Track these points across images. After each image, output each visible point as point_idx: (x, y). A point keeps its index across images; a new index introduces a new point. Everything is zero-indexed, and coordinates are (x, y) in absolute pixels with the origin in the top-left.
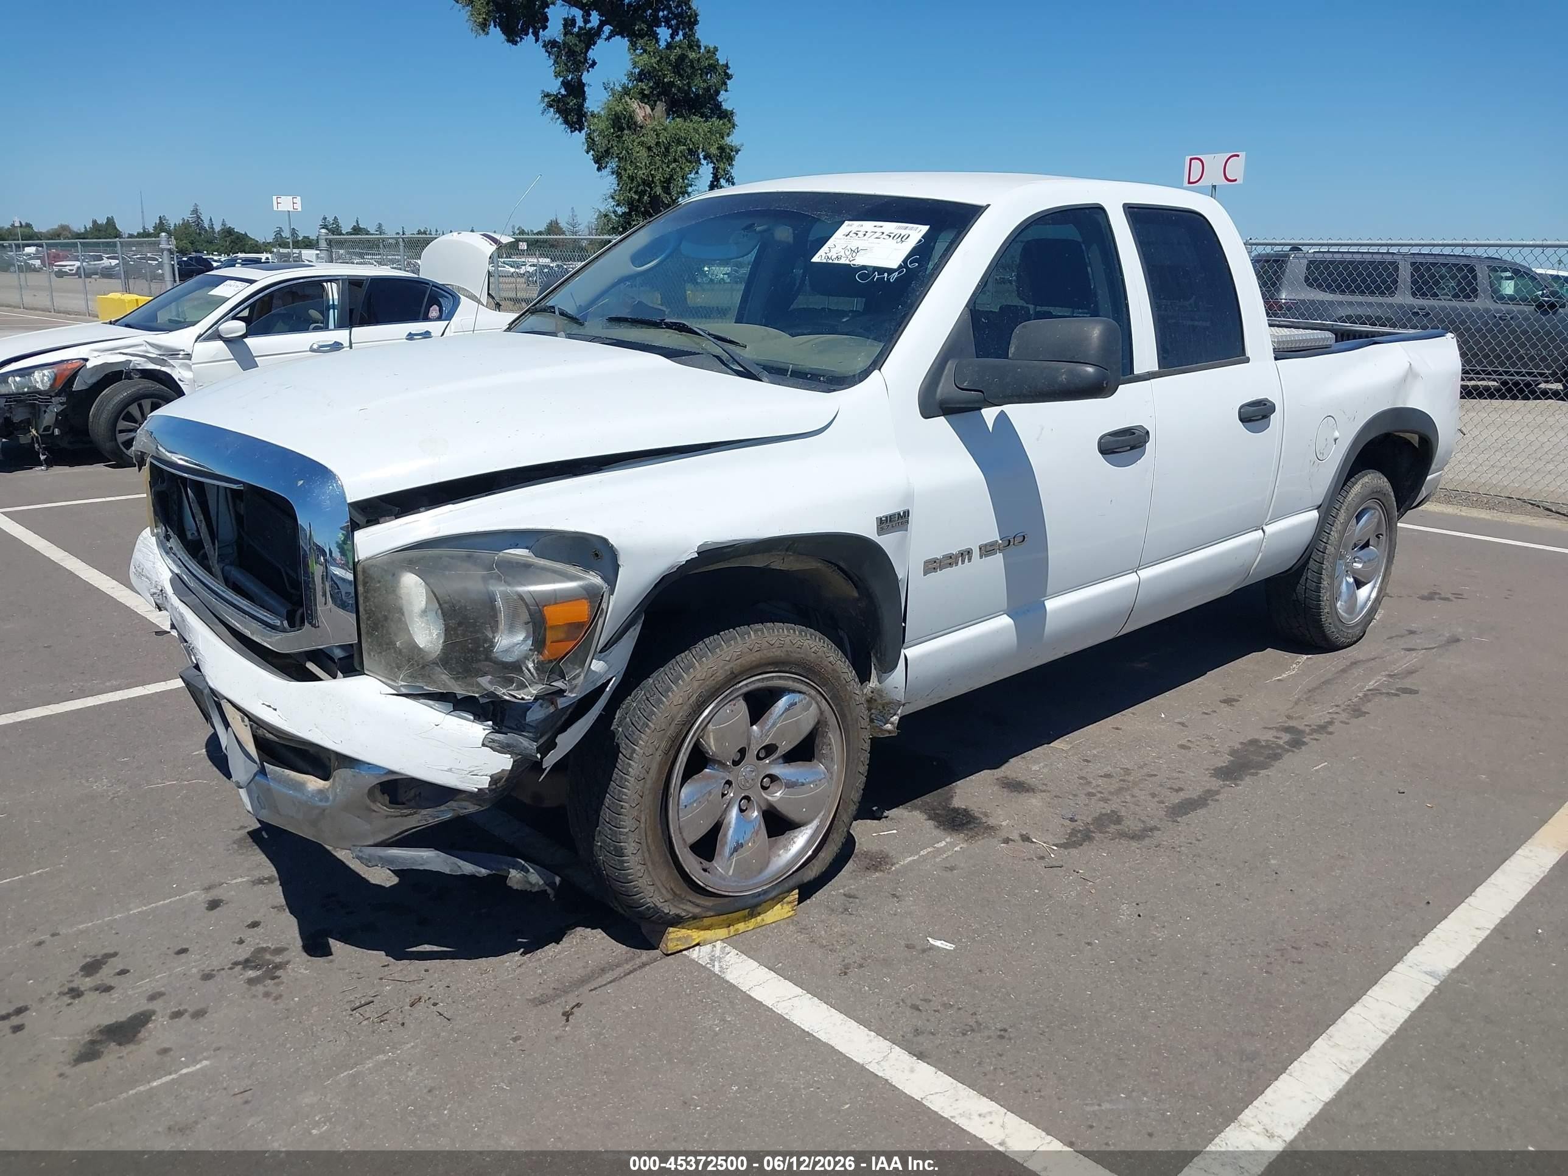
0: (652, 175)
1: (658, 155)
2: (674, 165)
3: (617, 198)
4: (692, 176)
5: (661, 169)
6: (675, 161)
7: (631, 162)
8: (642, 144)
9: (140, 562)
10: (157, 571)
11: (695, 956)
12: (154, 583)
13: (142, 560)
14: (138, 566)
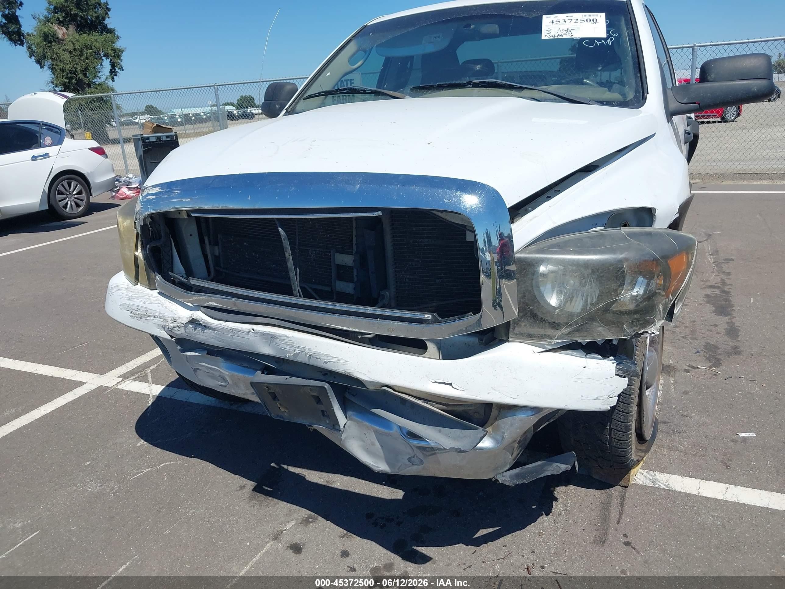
0: (75, 67)
1: (76, 56)
2: (87, 61)
3: (55, 82)
4: (99, 67)
5: (80, 64)
6: (87, 59)
7: (60, 61)
8: (65, 50)
9: (139, 306)
10: (170, 309)
11: (641, 483)
12: (170, 319)
13: (140, 304)
14: (138, 310)
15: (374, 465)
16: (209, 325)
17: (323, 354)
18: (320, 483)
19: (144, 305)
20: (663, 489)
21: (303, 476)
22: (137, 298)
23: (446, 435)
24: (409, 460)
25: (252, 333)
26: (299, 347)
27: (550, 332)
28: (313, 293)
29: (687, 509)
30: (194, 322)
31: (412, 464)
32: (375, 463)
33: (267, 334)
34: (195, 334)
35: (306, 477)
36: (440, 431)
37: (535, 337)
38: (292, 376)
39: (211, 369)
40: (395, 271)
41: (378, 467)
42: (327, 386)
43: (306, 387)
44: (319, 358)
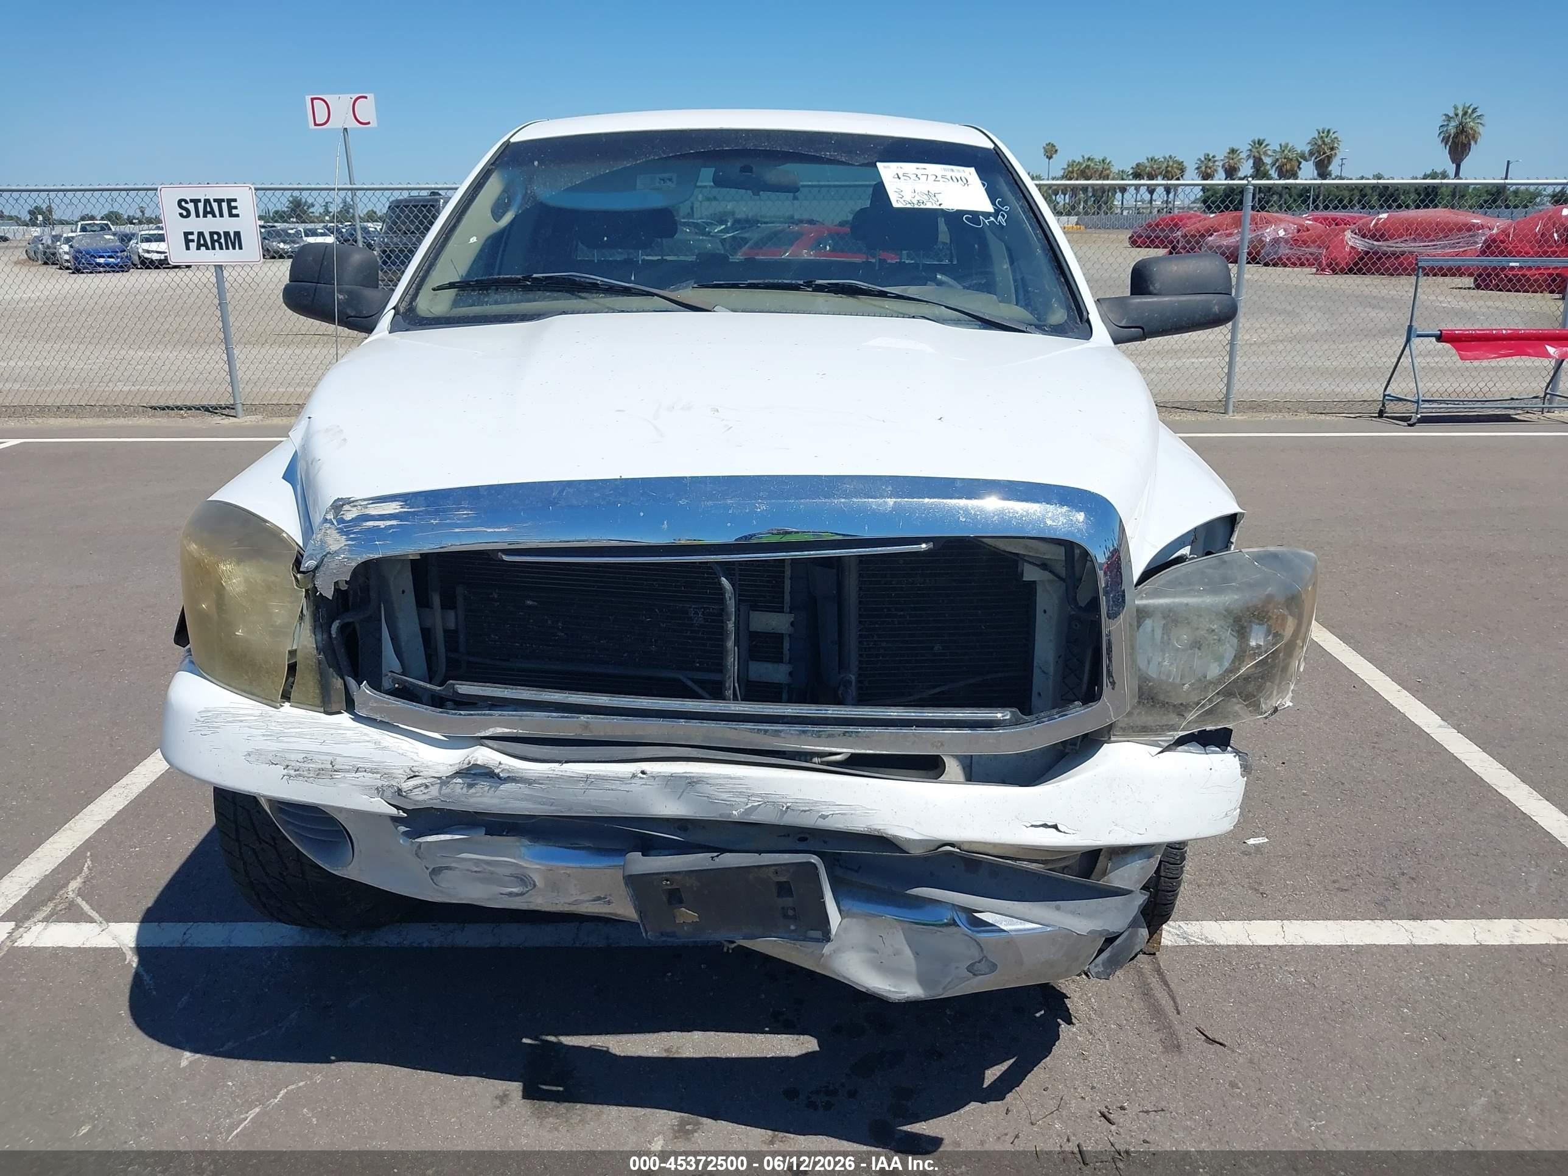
9: (308, 752)
10: (401, 752)
11: (1169, 943)
12: (401, 771)
13: (313, 747)
14: (305, 760)
15: (893, 990)
16: (520, 775)
17: (816, 802)
18: (655, 1055)
19: (324, 749)
20: (1203, 945)
21: (605, 1049)
22: (300, 735)
23: (1073, 913)
24: (970, 969)
25: (641, 778)
26: (758, 795)
27: (1174, 719)
28: (695, 687)
29: (1253, 969)
30: (474, 773)
31: (974, 975)
32: (895, 987)
33: (681, 777)
34: (472, 796)
35: (610, 1051)
36: (1058, 908)
37: (1151, 730)
38: (722, 851)
39: (488, 863)
40: (860, 636)
41: (901, 993)
42: (814, 859)
43: (764, 869)
44: (808, 811)
